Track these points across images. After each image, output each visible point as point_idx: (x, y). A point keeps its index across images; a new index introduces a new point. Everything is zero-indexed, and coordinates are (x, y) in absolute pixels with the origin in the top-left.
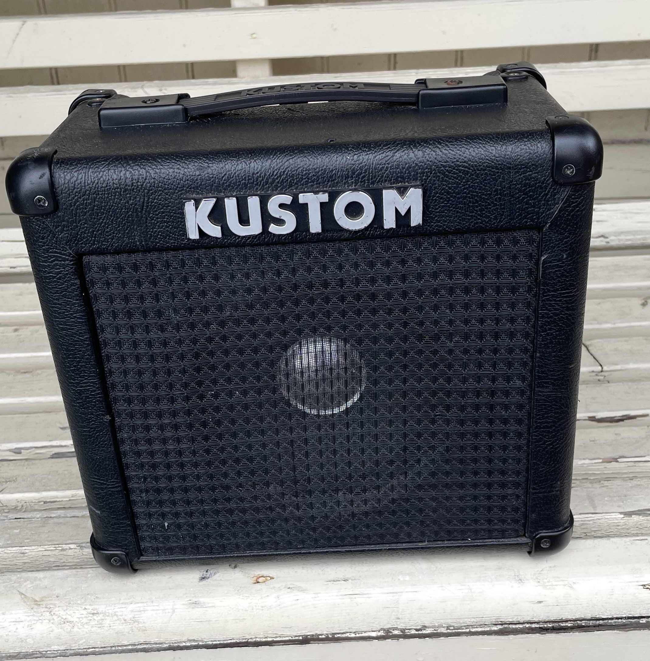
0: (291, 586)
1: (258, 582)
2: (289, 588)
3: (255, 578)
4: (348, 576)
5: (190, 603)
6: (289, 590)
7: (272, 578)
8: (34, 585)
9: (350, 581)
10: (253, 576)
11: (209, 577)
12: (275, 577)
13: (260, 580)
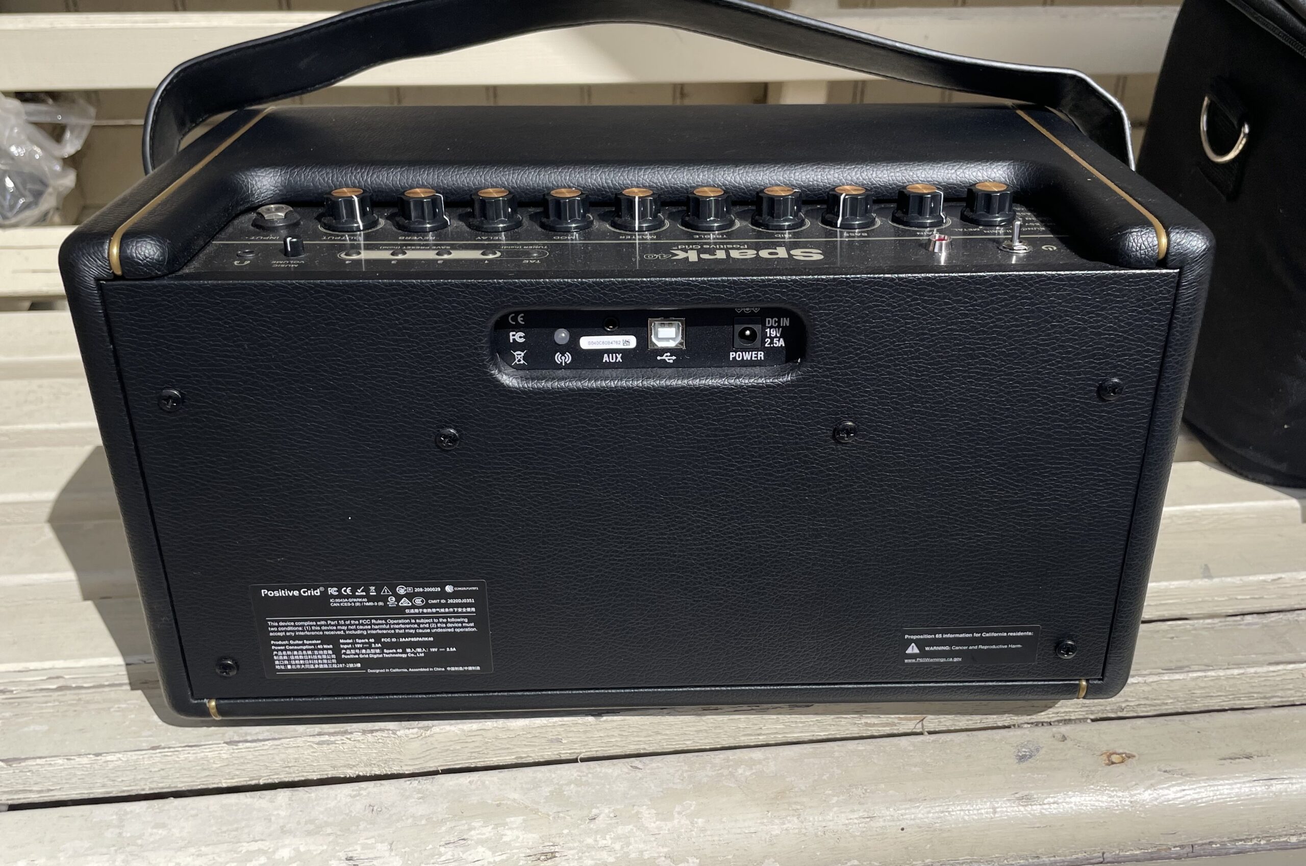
0: (1168, 769)
1: (1113, 763)
2: (1165, 771)
3: (1105, 757)
4: (1249, 750)
5: (1018, 799)
6: (1167, 775)
7: (1130, 756)
8: (754, 771)
9: (1256, 757)
10: (1099, 753)
11: (1031, 756)
12: (1134, 753)
13: (1115, 758)
